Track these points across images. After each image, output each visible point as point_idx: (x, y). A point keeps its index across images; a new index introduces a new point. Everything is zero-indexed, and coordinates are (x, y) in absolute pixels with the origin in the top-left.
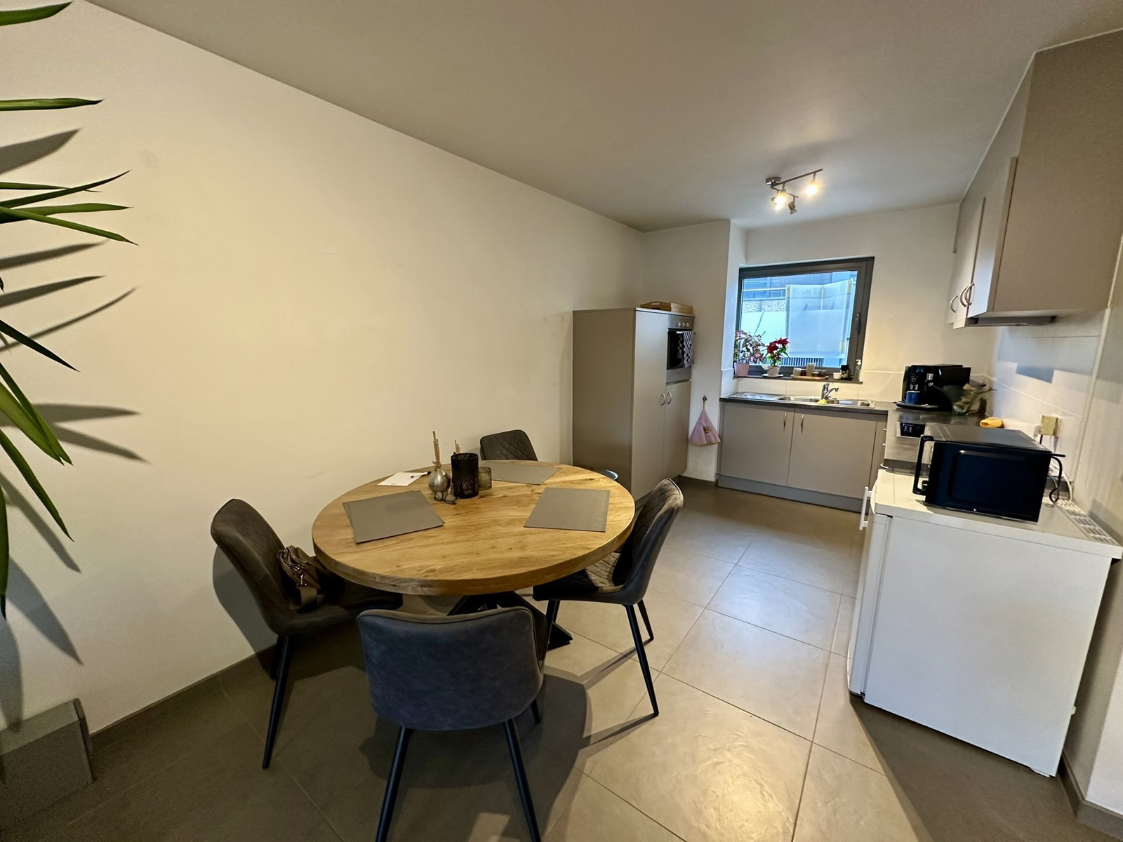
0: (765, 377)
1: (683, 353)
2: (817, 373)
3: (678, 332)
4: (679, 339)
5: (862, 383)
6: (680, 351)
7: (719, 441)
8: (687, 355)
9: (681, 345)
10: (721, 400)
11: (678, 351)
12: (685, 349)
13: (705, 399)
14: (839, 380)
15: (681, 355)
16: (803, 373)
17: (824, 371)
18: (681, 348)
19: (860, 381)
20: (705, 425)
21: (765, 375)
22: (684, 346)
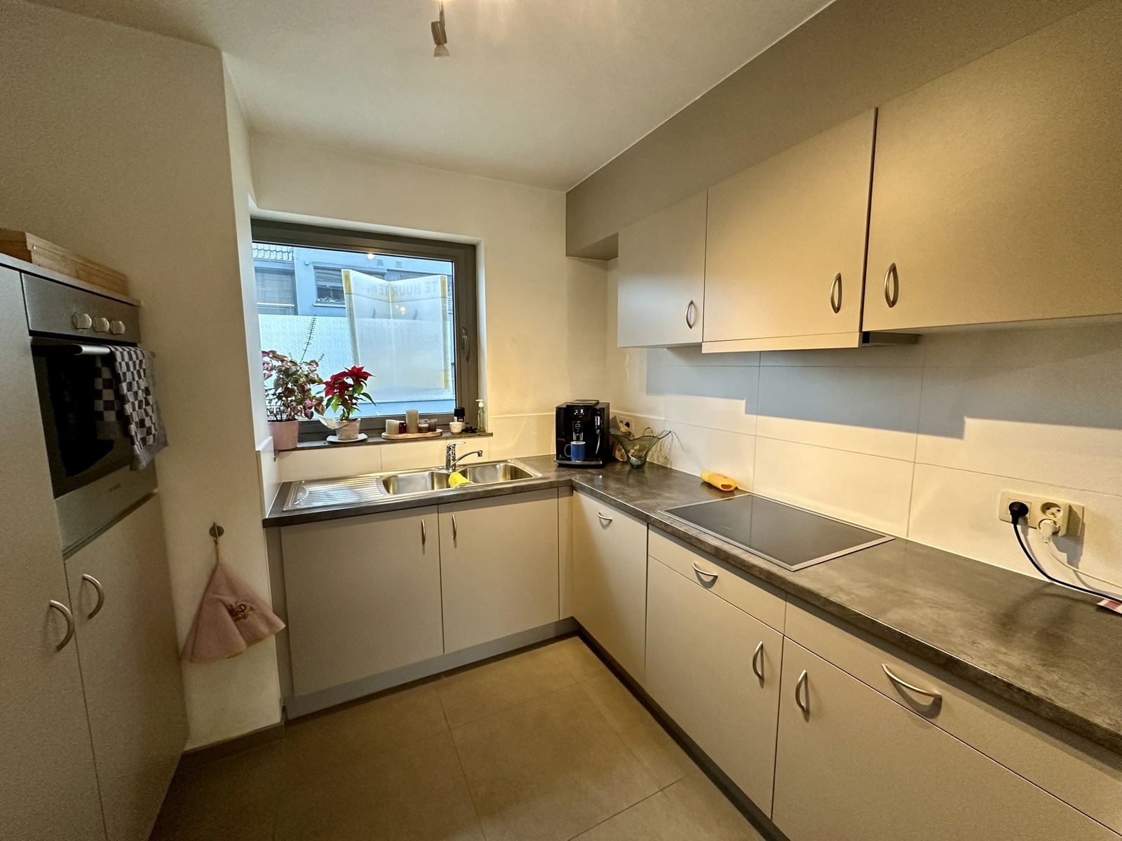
0: (333, 444)
1: (124, 420)
2: (426, 425)
3: (86, 349)
4: (98, 373)
5: (491, 434)
6: (110, 416)
7: (283, 626)
8: (141, 424)
9: (108, 395)
10: (267, 523)
11: (100, 416)
12: (128, 408)
13: (216, 532)
14: (460, 433)
15: (117, 428)
16: (403, 429)
17: (433, 421)
18: (109, 406)
19: (489, 432)
20: (230, 600)
21: (331, 438)
22: (122, 399)
